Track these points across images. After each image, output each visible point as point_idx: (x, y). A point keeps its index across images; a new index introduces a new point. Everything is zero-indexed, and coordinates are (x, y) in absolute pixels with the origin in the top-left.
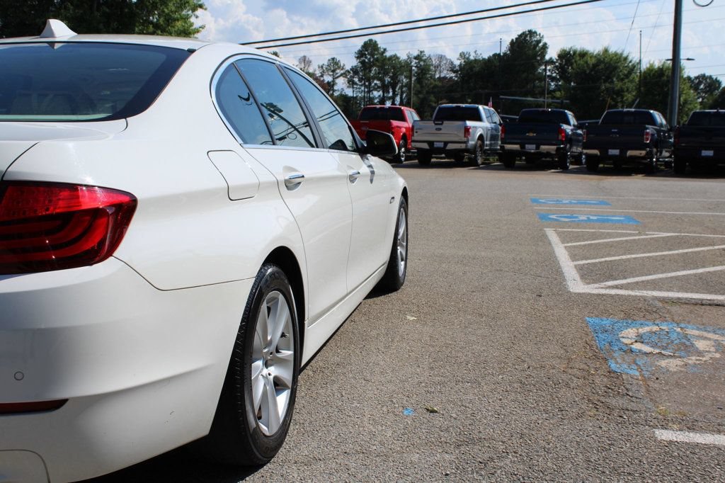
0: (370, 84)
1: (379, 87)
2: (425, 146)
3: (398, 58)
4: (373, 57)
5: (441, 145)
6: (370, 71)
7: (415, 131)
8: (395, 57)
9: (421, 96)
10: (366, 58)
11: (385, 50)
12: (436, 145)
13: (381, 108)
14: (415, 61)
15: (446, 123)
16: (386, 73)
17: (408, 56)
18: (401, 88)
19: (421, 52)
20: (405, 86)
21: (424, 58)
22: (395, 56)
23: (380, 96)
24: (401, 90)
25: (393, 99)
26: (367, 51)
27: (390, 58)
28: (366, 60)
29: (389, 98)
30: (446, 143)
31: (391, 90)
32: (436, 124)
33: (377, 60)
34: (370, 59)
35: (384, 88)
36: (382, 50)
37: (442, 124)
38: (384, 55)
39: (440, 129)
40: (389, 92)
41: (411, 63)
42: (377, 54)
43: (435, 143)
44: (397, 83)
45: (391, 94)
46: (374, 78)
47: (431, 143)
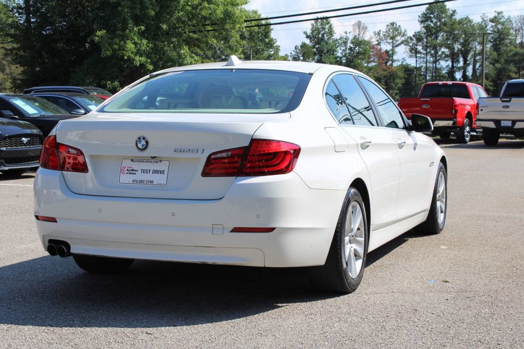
0: (436, 52)
1: (446, 56)
2: (492, 125)
3: (470, 21)
4: (440, 21)
5: (509, 124)
6: (437, 38)
7: (480, 109)
8: (467, 20)
9: (498, 66)
10: (432, 22)
11: (454, 12)
12: (503, 124)
14: (491, 24)
15: (514, 100)
16: (455, 39)
17: (482, 19)
18: (475, 55)
19: (499, 13)
20: (479, 54)
21: (503, 20)
22: (467, 18)
23: (448, 66)
24: (475, 59)
25: (464, 69)
26: (432, 14)
27: (460, 22)
28: (432, 25)
29: (459, 69)
30: (514, 122)
31: (461, 59)
32: (503, 101)
33: (445, 24)
34: (436, 22)
35: (453, 57)
36: (451, 12)
37: (509, 101)
38: (454, 17)
39: (508, 107)
40: (458, 61)
41: (486, 26)
42: (444, 18)
43: (502, 122)
44: (469, 51)
45: (461, 64)
46: (441, 46)
47: (497, 122)
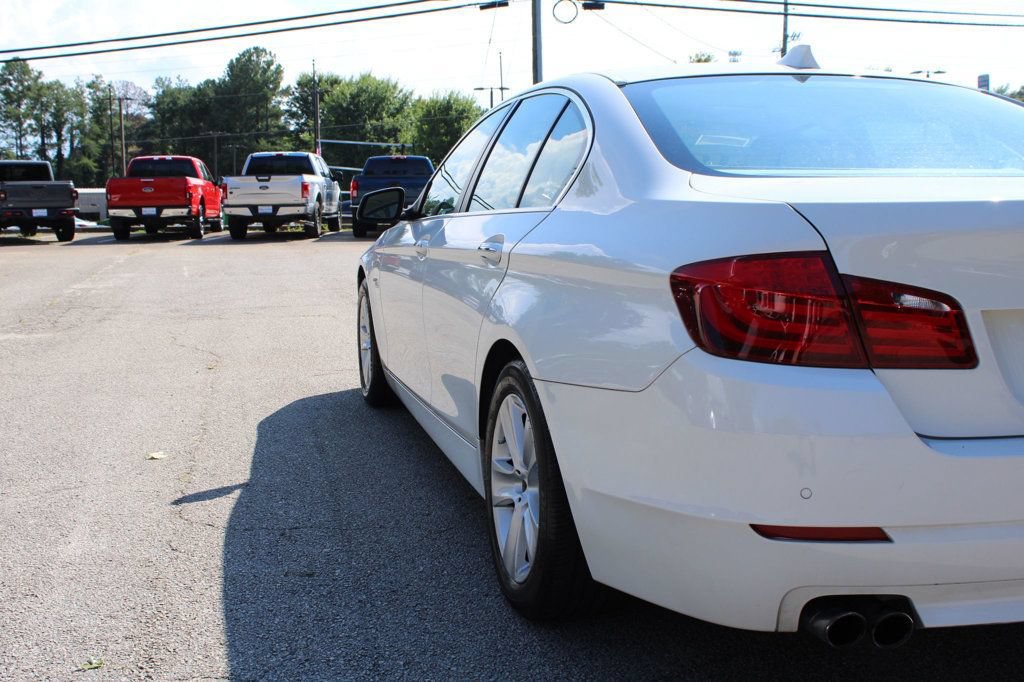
0: (21, 124)
1: (34, 130)
2: (246, 212)
3: (62, 86)
4: (22, 85)
5: (269, 210)
6: (19, 106)
7: (229, 191)
8: (58, 85)
10: (11, 85)
11: (40, 73)
12: (261, 210)
13: (160, 160)
14: (88, 90)
15: (275, 178)
16: (45, 108)
17: (77, 83)
18: (70, 130)
19: (97, 77)
20: (77, 128)
21: (102, 86)
22: (57, 82)
23: (36, 143)
24: (72, 134)
25: (59, 145)
26: (11, 74)
27: (49, 87)
28: (12, 89)
29: (52, 146)
30: (276, 207)
31: (54, 134)
32: (259, 180)
33: (29, 88)
34: (17, 87)
35: (44, 131)
36: (36, 74)
37: (268, 180)
38: (40, 81)
39: (267, 187)
40: (50, 136)
41: (83, 93)
42: (27, 81)
43: (259, 207)
44: (64, 123)
45: (54, 140)
46: (26, 116)
47: (254, 208)
